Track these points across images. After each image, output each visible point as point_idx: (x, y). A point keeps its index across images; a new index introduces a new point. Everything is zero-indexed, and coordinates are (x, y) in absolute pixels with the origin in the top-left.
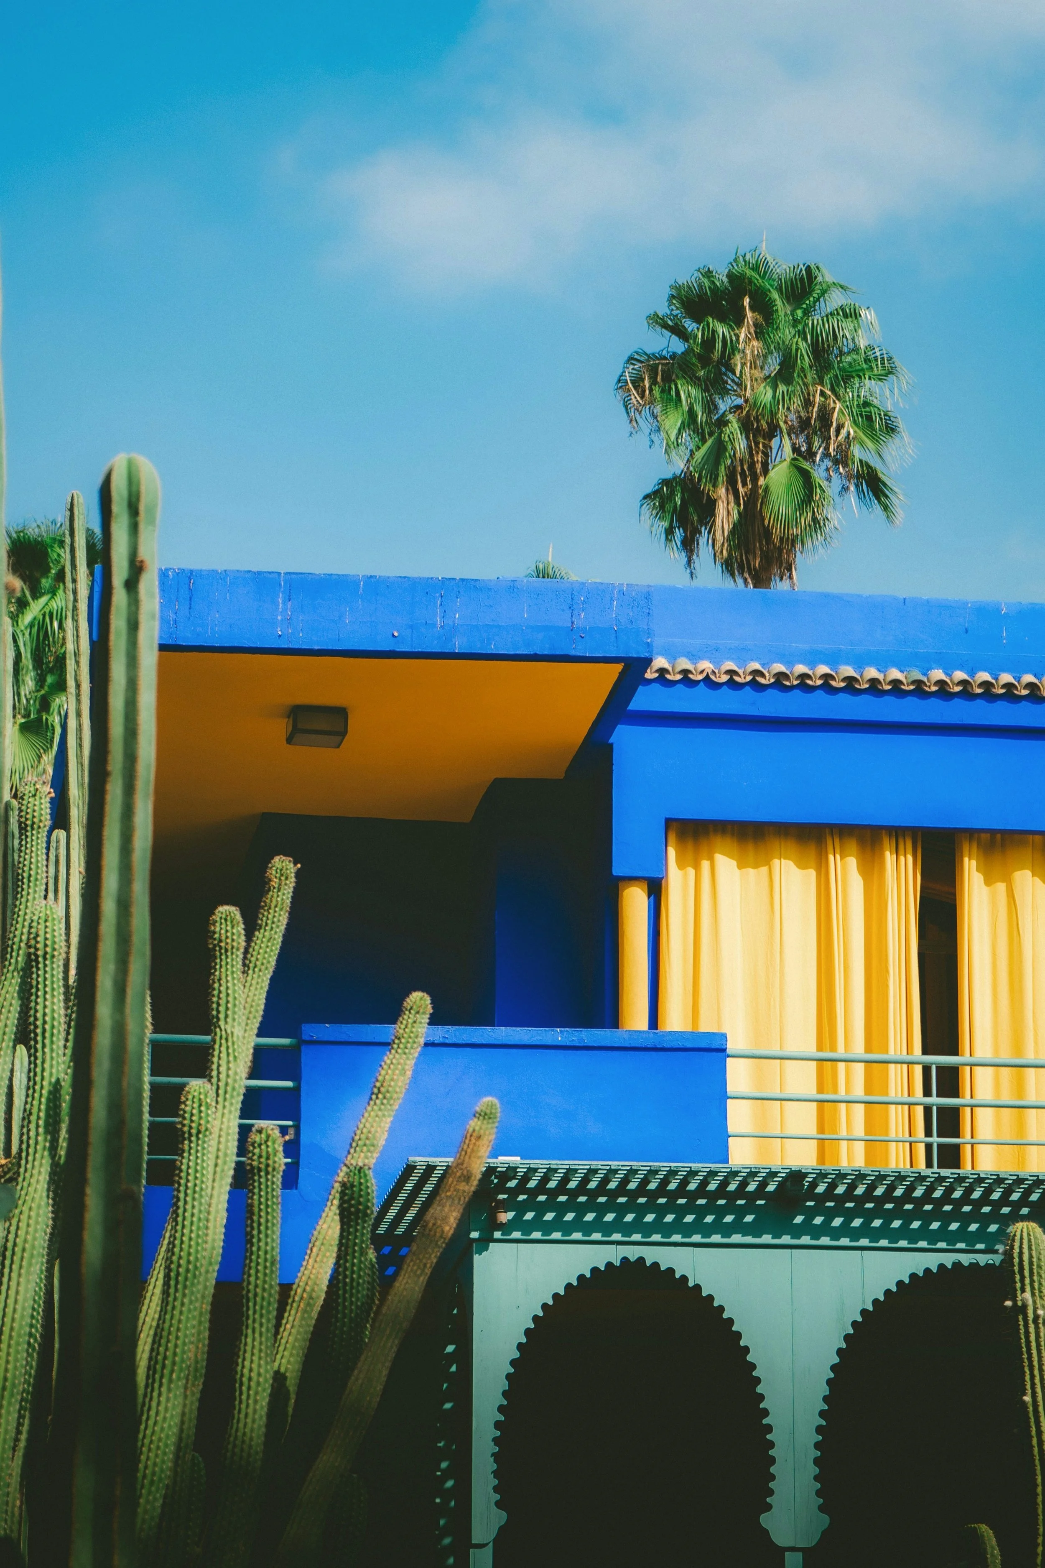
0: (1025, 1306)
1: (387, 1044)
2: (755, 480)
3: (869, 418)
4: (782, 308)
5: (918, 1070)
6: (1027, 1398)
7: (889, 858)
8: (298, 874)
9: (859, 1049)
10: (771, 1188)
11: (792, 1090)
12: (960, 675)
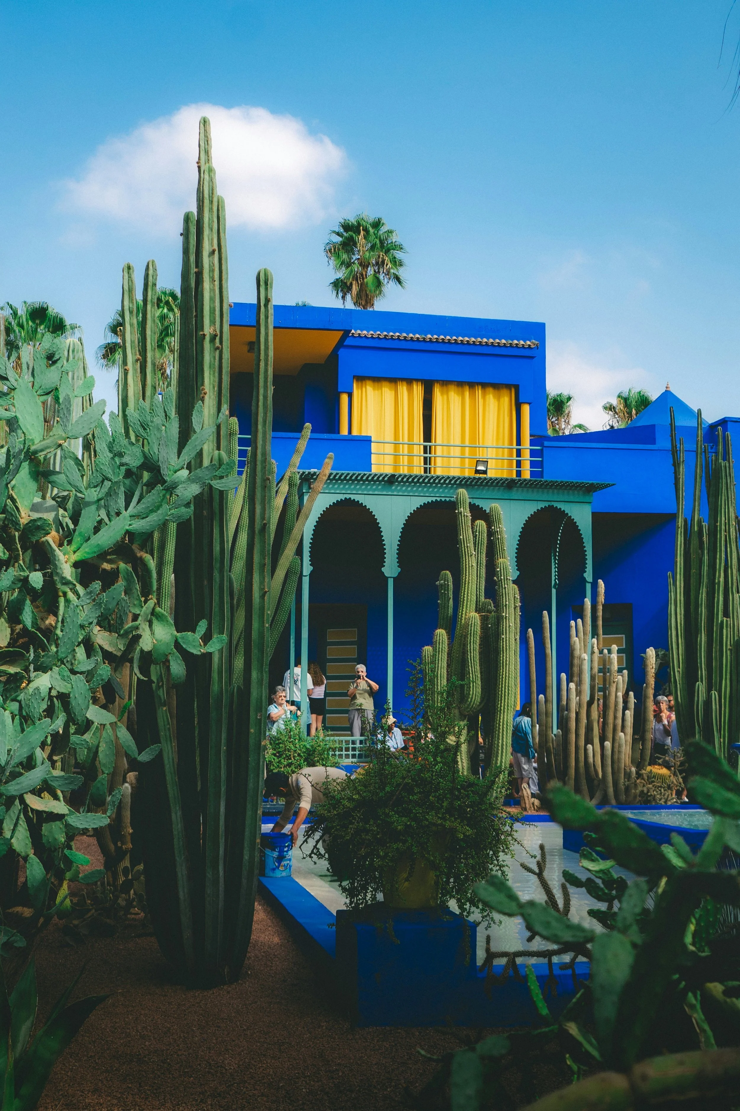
0: (461, 512)
1: (299, 439)
2: (363, 279)
3: (395, 262)
4: (371, 230)
5: (422, 447)
6: (461, 537)
7: (415, 386)
8: (274, 389)
9: (406, 440)
10: (386, 479)
11: (386, 452)
12: (435, 336)
